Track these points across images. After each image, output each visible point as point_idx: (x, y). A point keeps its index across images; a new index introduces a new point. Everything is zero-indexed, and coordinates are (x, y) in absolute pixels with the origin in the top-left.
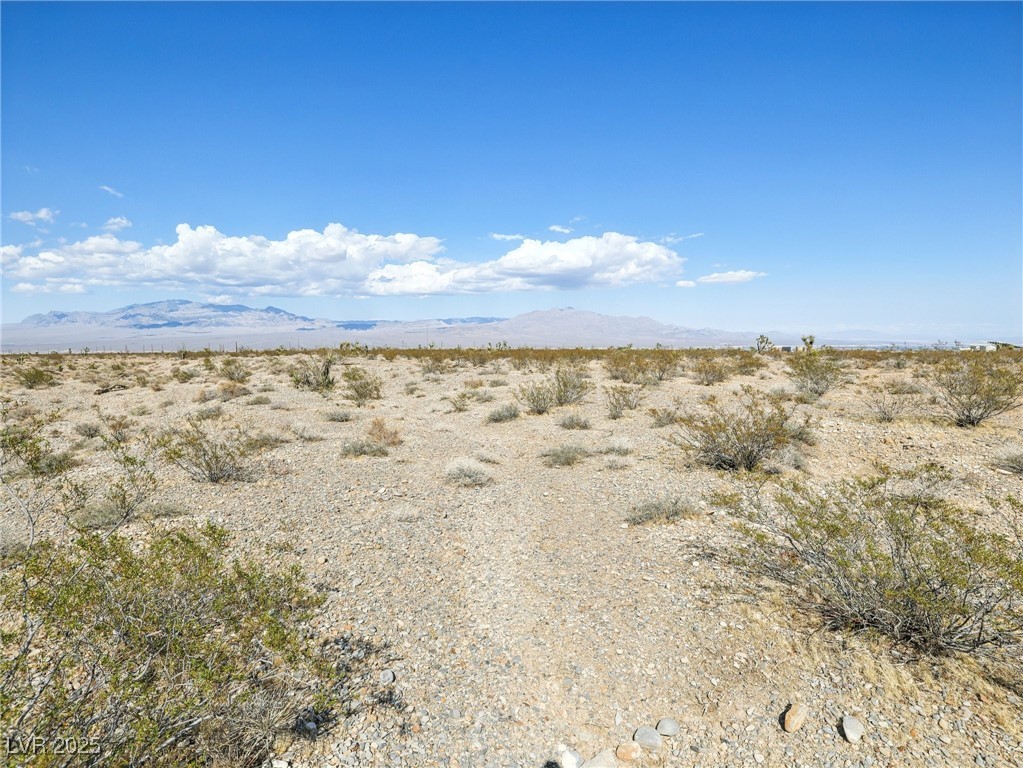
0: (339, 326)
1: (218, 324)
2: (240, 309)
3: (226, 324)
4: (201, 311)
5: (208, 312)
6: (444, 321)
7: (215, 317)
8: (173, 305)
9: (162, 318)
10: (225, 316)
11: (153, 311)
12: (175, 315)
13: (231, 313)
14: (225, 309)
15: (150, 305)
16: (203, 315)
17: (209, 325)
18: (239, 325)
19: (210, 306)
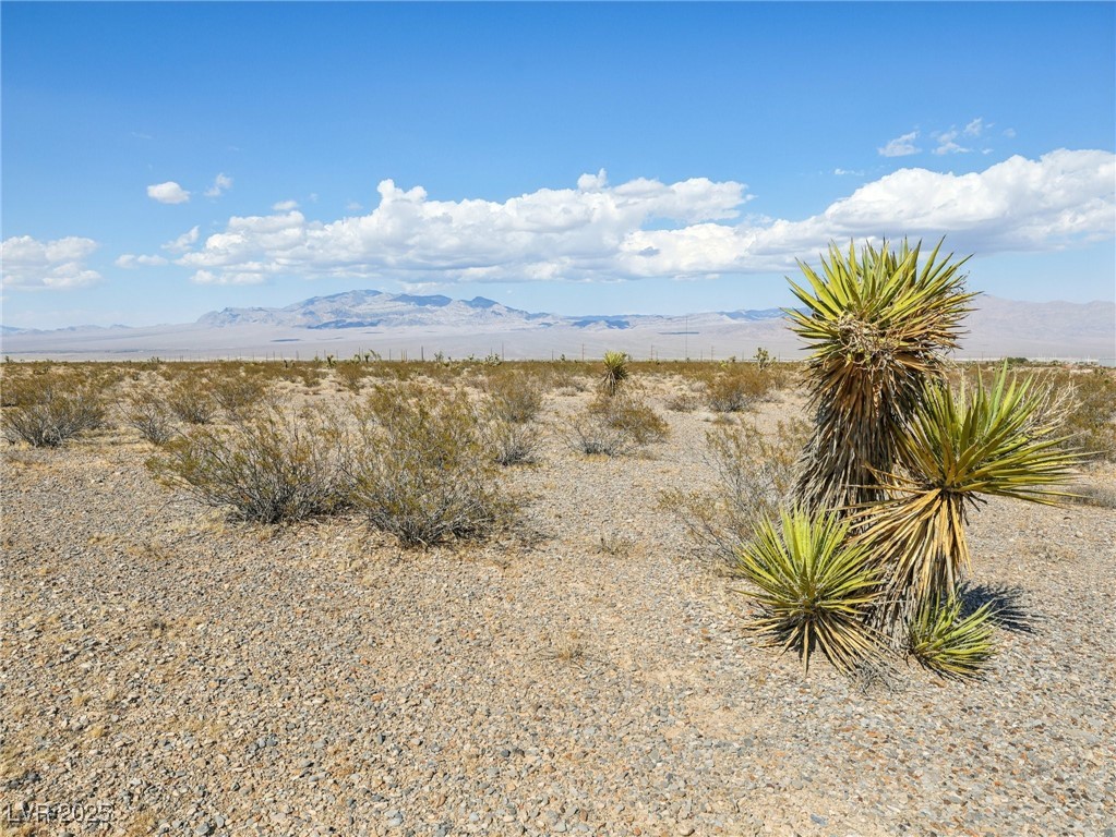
0: (576, 324)
1: (412, 323)
2: (441, 301)
3: (421, 322)
4: (392, 304)
5: (401, 306)
6: (729, 315)
7: (409, 312)
8: (359, 297)
9: (346, 314)
10: (421, 311)
11: (336, 306)
12: (362, 309)
13: (428, 306)
14: (422, 301)
15: (331, 299)
16: (394, 309)
17: (401, 324)
18: (439, 323)
19: (405, 298)
